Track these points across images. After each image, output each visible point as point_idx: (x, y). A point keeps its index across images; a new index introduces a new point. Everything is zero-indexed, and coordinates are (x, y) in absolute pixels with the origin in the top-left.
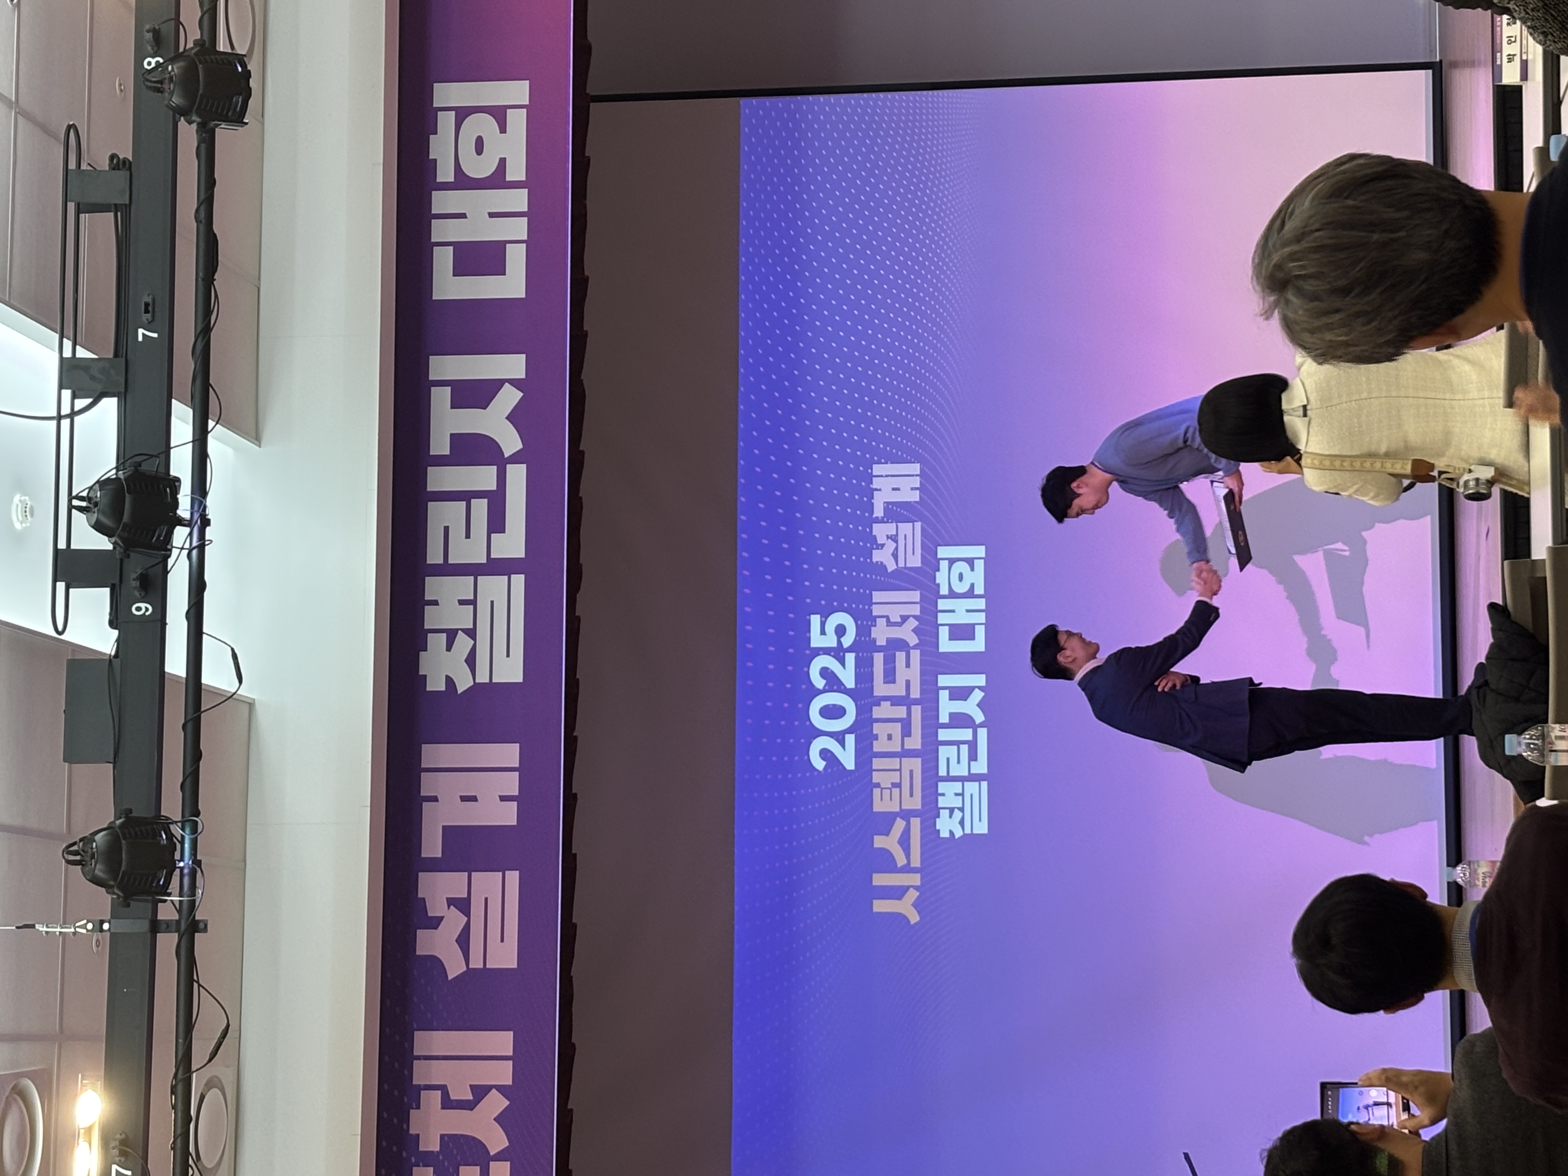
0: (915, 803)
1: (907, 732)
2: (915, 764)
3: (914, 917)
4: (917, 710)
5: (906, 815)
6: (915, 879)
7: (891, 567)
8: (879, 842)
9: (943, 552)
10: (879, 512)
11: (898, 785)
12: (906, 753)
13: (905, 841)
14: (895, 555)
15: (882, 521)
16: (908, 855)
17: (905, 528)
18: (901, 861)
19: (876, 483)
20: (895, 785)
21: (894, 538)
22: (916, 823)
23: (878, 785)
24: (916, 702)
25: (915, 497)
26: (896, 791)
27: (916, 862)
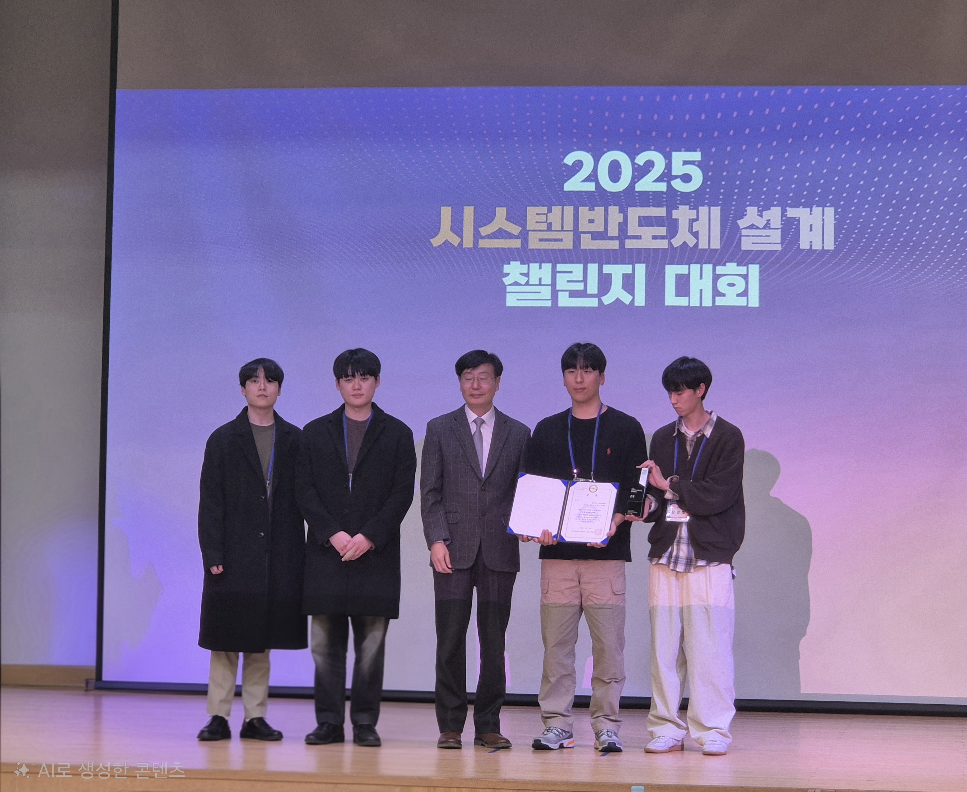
0: (534, 243)
1: (596, 236)
2: (568, 244)
3: (436, 242)
4: (614, 245)
5: (524, 236)
6: (468, 243)
7: (742, 223)
8: (501, 212)
9: (754, 270)
10: (791, 212)
11: (549, 228)
12: (577, 235)
13: (501, 234)
14: (752, 227)
15: (783, 214)
16: (489, 237)
17: (776, 236)
18: (485, 231)
19: (817, 210)
20: (549, 226)
21: (767, 226)
22: (516, 244)
23: (550, 211)
24: (622, 244)
25: (804, 245)
26: (544, 226)
27: (483, 244)
